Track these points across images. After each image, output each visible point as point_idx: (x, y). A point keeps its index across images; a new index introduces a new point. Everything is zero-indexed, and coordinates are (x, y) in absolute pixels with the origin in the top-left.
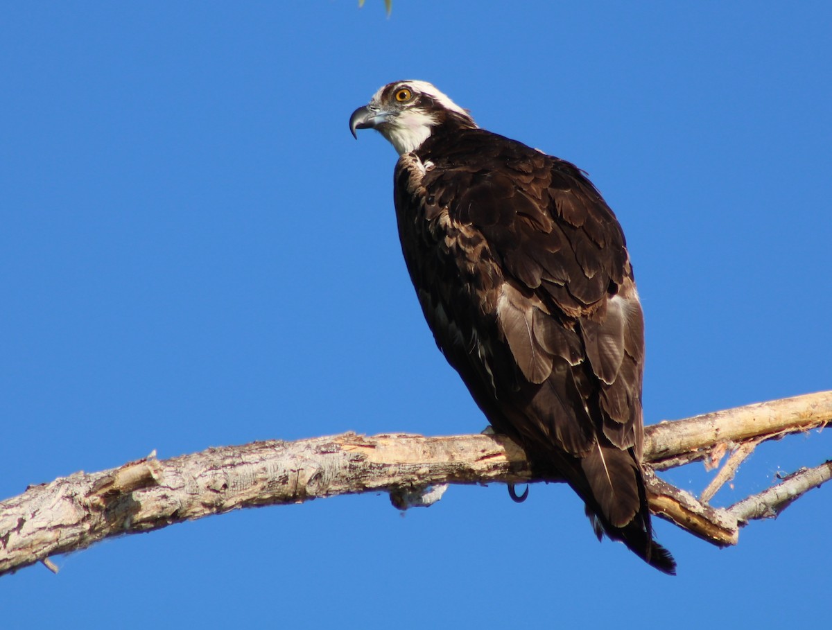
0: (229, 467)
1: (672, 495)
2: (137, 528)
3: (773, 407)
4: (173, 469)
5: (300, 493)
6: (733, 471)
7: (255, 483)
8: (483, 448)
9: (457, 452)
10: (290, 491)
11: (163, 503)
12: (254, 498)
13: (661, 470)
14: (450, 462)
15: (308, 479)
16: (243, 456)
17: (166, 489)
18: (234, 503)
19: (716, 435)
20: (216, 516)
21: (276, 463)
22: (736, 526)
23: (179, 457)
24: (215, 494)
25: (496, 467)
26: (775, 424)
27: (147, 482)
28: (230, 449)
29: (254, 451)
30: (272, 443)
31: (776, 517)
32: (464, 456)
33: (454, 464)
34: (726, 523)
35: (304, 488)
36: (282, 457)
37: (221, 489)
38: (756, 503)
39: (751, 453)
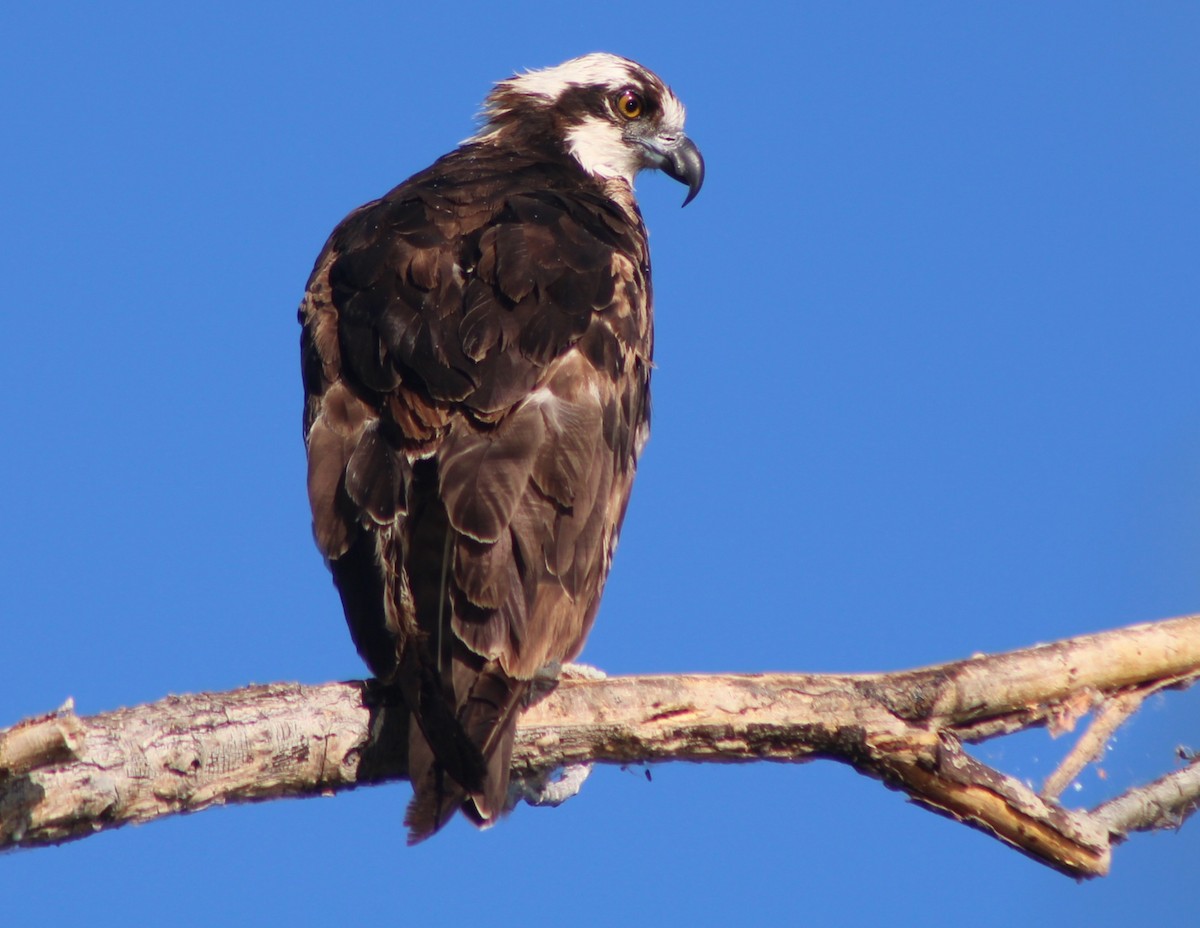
0: (203, 730)
1: (992, 786)
2: (37, 838)
3: (1173, 632)
4: (102, 732)
5: (330, 778)
6: (1101, 745)
7: (250, 759)
8: (655, 700)
9: (609, 706)
10: (312, 774)
11: (85, 792)
12: (248, 786)
13: (972, 741)
14: (596, 723)
15: (343, 753)
16: (228, 711)
17: (91, 768)
18: (211, 795)
19: (1071, 680)
20: (179, 817)
21: (287, 724)
22: (1107, 843)
23: (114, 713)
24: (178, 777)
25: (678, 734)
26: (1176, 660)
27: (58, 755)
28: (206, 697)
29: (247, 702)
30: (280, 688)
31: (1178, 828)
32: (622, 714)
33: (603, 728)
34: (1089, 836)
35: (336, 769)
36: (299, 714)
37: (189, 770)
38: (1142, 801)
39: (1132, 713)
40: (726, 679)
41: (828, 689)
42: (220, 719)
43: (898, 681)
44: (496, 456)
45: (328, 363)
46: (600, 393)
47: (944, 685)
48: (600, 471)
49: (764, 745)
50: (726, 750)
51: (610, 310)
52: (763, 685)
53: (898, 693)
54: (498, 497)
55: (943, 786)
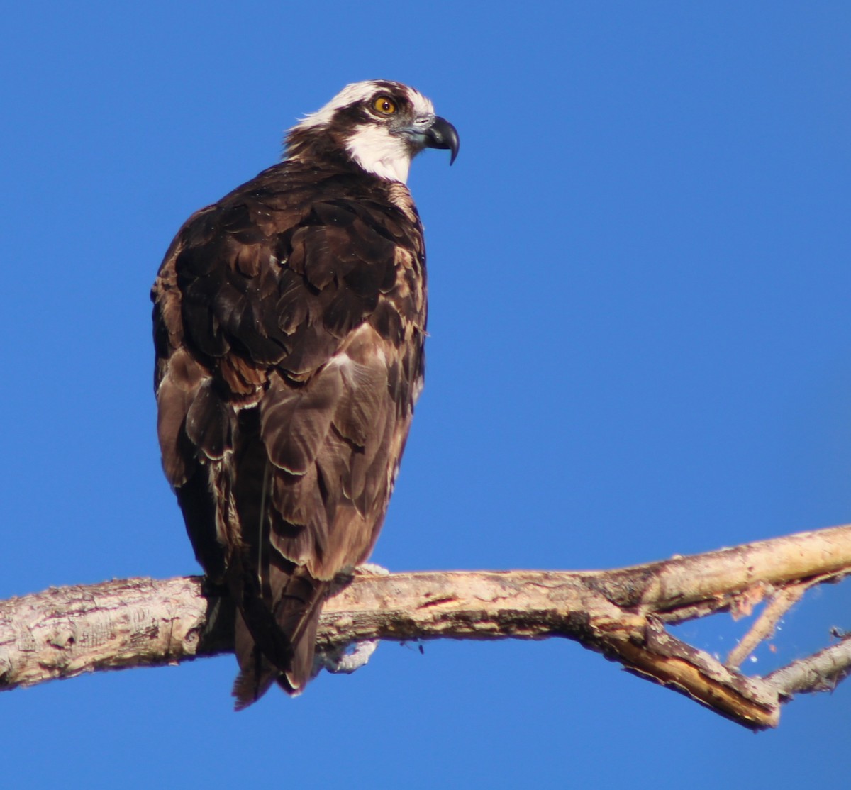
0: (77, 614)
1: (688, 658)
3: (828, 539)
5: (175, 652)
6: (773, 626)
7: (113, 636)
8: (427, 591)
9: (391, 596)
10: (161, 649)
12: (111, 657)
13: (672, 623)
14: (381, 609)
15: (185, 632)
16: (96, 599)
18: (83, 664)
19: (749, 576)
20: (58, 682)
21: (141, 610)
22: (777, 702)
23: (8, 600)
24: (57, 651)
25: (445, 617)
26: (831, 561)
28: (79, 589)
29: (111, 592)
30: (136, 582)
31: (832, 690)
32: (401, 602)
33: (386, 613)
34: (763, 697)
35: (180, 644)
36: (150, 601)
37: (66, 645)
38: (803, 669)
39: (797, 601)
40: (481, 575)
41: (560, 583)
42: (89, 605)
43: (615, 577)
44: (305, 407)
45: (173, 333)
46: (386, 357)
47: (650, 579)
48: (385, 418)
49: (511, 626)
50: (482, 630)
51: (394, 292)
52: (510, 579)
53: (615, 586)
54: (306, 438)
55: (650, 658)
